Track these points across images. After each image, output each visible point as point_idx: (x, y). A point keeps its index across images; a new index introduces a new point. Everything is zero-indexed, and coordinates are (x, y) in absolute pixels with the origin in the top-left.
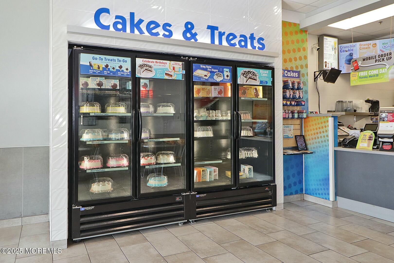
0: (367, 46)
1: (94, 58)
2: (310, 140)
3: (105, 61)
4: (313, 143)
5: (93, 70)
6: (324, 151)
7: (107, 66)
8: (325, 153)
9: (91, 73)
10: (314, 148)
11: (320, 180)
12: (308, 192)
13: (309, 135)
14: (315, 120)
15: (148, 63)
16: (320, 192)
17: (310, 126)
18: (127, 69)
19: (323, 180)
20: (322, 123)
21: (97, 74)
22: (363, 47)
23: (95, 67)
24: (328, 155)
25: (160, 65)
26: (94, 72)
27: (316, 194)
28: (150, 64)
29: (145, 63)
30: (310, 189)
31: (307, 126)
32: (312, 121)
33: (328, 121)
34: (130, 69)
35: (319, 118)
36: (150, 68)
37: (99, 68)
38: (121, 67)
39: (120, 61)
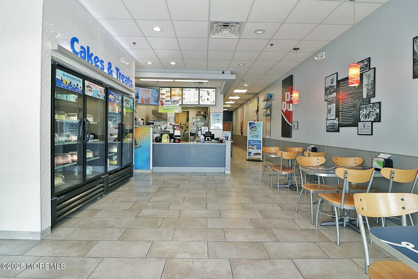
0: (145, 91)
1: (64, 75)
2: (138, 139)
3: (70, 79)
4: (140, 141)
5: (63, 84)
6: (147, 145)
7: (71, 83)
8: (148, 146)
9: (62, 87)
10: (141, 144)
11: (144, 160)
12: (137, 168)
13: (137, 137)
14: (142, 129)
15: (90, 85)
16: (144, 166)
17: (138, 132)
18: (81, 88)
19: (146, 160)
20: (146, 130)
21: (65, 88)
22: (143, 91)
23: (64, 82)
24: (150, 147)
25: (95, 88)
26: (64, 86)
27: (142, 168)
28: (91, 86)
29: (89, 85)
30: (137, 166)
31: (137, 132)
32: (140, 129)
33: (150, 129)
34: (82, 88)
35: (144, 127)
36: (91, 89)
37: (66, 84)
38: (77, 85)
39: (77, 80)
